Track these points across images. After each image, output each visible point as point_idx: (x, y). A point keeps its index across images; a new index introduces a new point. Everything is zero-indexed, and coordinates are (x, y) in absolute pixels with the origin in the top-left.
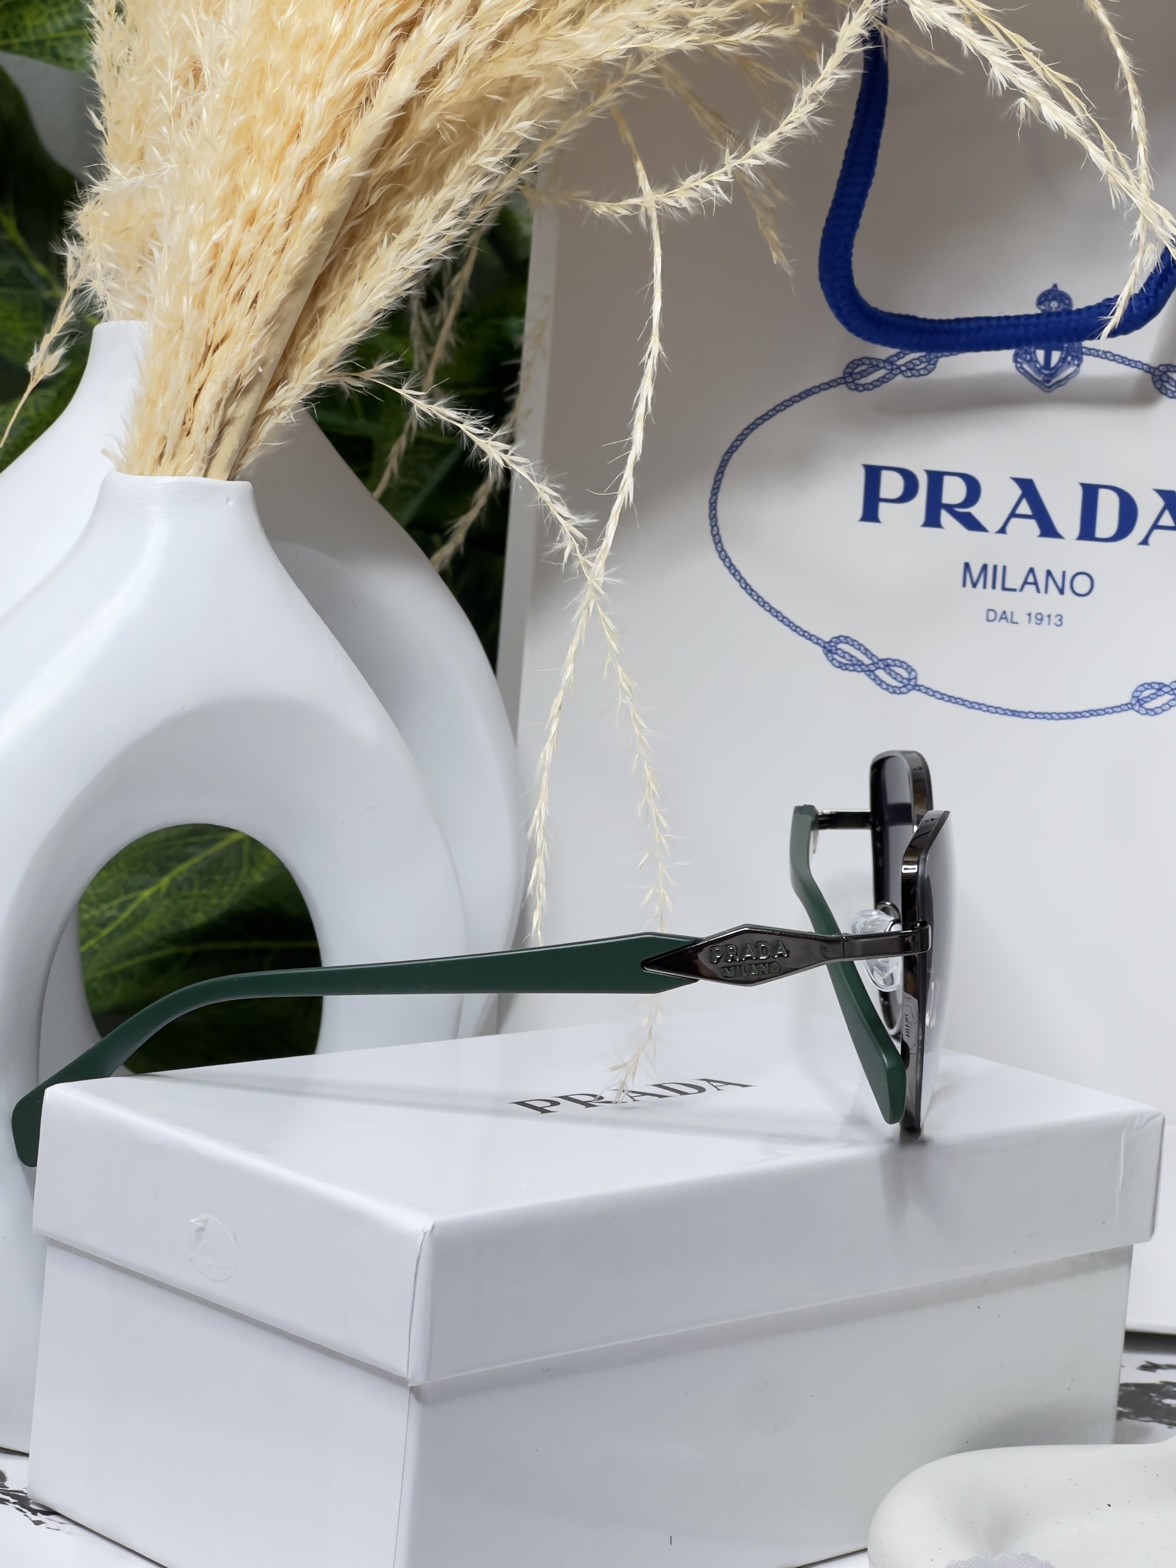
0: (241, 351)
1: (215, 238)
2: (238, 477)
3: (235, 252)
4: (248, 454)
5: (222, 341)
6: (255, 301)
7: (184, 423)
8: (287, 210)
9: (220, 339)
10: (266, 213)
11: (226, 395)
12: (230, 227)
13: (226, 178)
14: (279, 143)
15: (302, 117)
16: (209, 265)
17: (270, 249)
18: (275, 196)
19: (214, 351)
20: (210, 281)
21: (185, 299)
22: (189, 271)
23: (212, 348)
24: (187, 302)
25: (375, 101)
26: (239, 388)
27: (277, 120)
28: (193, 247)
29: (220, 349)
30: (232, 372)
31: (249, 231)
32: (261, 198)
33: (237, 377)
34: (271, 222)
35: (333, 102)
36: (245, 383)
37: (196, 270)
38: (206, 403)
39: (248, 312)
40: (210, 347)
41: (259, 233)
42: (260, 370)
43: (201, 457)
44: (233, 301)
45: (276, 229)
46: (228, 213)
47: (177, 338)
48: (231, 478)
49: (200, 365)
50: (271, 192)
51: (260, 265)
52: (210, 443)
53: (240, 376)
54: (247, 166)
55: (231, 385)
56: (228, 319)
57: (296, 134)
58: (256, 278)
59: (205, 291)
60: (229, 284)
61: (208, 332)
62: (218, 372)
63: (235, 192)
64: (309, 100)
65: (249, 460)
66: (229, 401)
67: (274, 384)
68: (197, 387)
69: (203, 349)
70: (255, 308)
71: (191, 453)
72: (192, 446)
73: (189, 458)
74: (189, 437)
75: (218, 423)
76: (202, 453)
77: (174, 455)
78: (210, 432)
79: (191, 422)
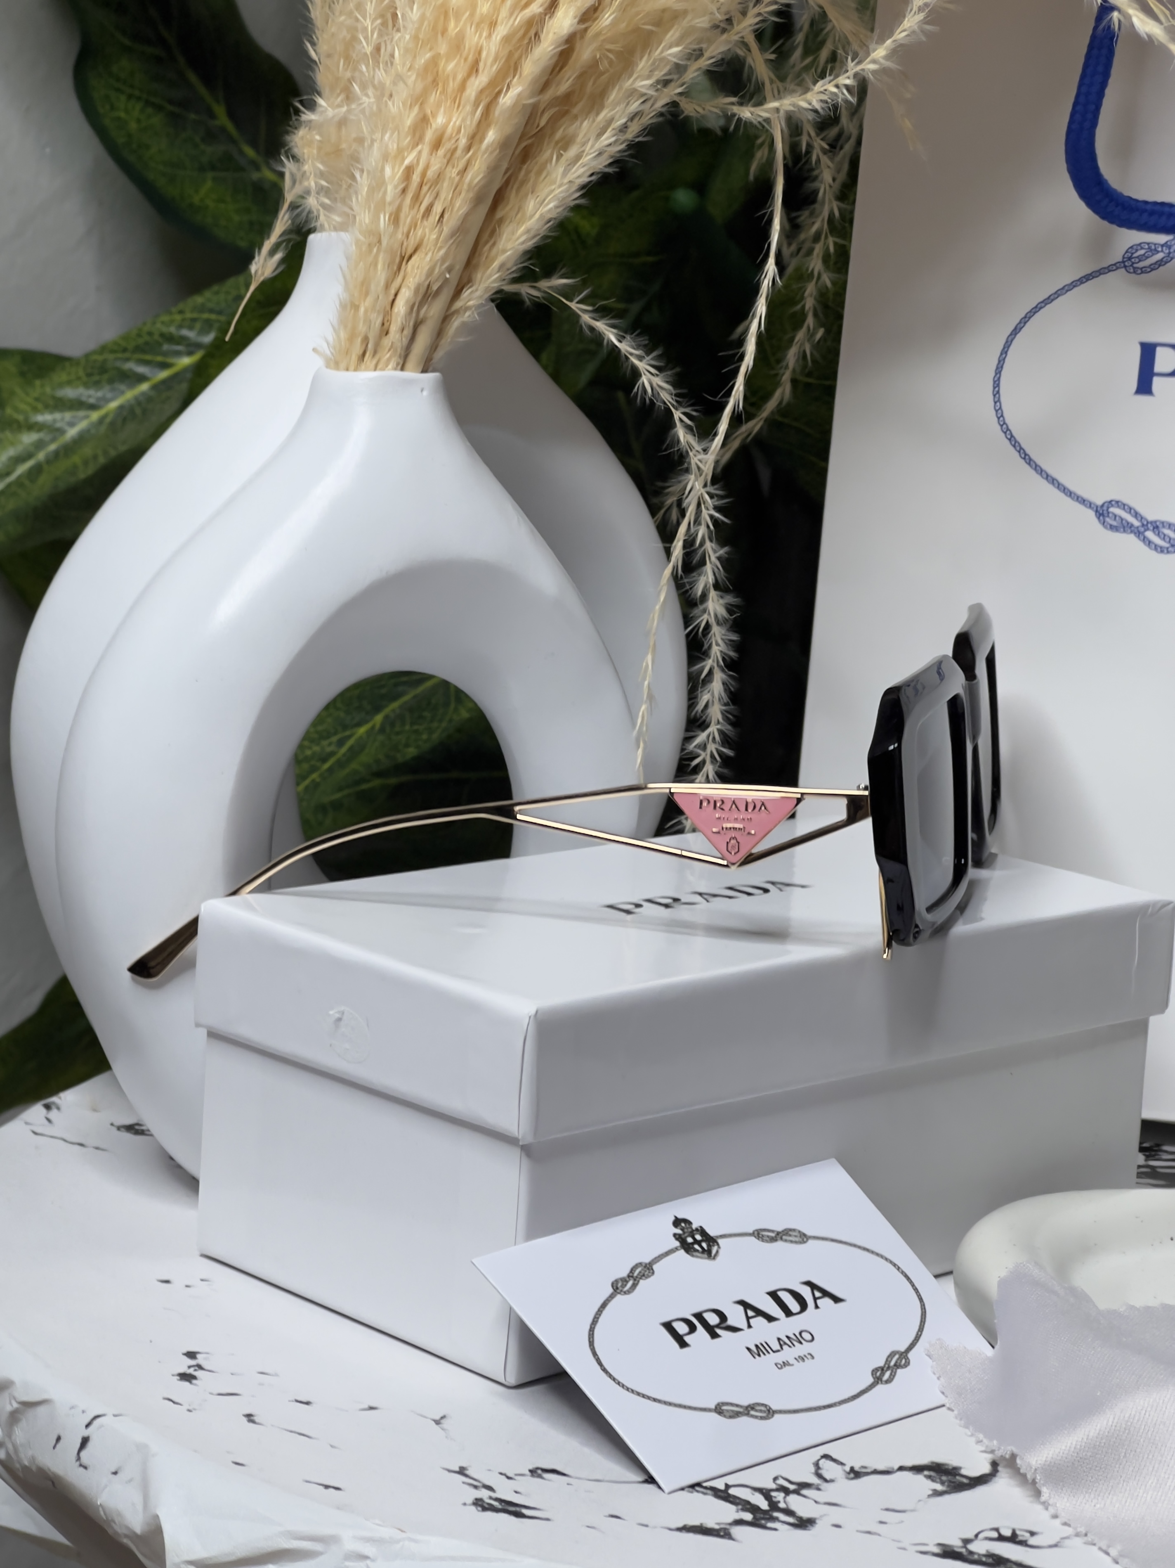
0: (431, 260)
1: (407, 162)
2: (431, 369)
3: (424, 174)
4: (439, 348)
5: (415, 251)
6: (442, 216)
7: (383, 324)
8: (468, 136)
9: (413, 249)
10: (450, 139)
11: (419, 298)
12: (420, 152)
13: (416, 109)
14: (460, 77)
15: (480, 53)
16: (402, 186)
17: (454, 170)
18: (458, 123)
19: (408, 261)
20: (403, 200)
21: (382, 216)
22: (385, 192)
23: (405, 258)
24: (383, 220)
25: (542, 37)
26: (429, 291)
27: (458, 57)
28: (388, 171)
29: (414, 258)
30: (423, 278)
31: (436, 154)
32: (445, 126)
33: (427, 283)
34: (454, 146)
35: (507, 39)
36: (435, 288)
37: (391, 191)
38: (401, 307)
39: (436, 226)
40: (404, 257)
41: (445, 156)
42: (448, 276)
43: (398, 353)
44: (423, 217)
45: (459, 152)
46: (418, 140)
47: (375, 250)
48: (424, 371)
49: (395, 273)
50: (454, 119)
51: (445, 184)
52: (405, 341)
53: (430, 282)
54: (433, 98)
55: (422, 290)
56: (420, 232)
57: (474, 69)
58: (443, 196)
59: (399, 209)
60: (420, 201)
61: (402, 244)
62: (411, 279)
63: (424, 121)
64: (486, 38)
65: (439, 354)
66: (421, 304)
67: (459, 288)
68: (393, 292)
69: (398, 260)
70: (442, 222)
71: (389, 350)
72: (390, 344)
73: (388, 355)
74: (388, 336)
75: (412, 324)
76: (399, 350)
77: (375, 352)
78: (405, 332)
79: (389, 323)
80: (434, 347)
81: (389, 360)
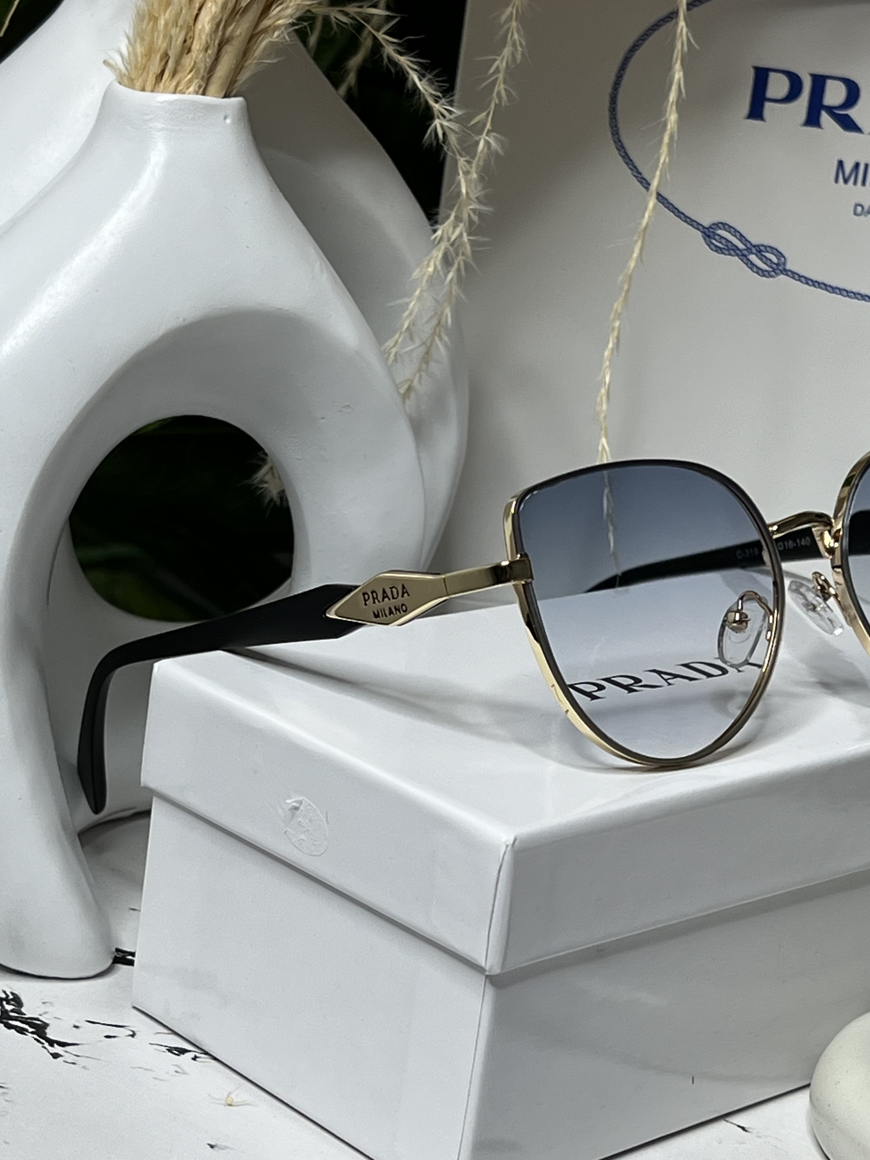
2: (233, 94)
4: (244, 70)
7: (185, 41)
11: (226, 15)
26: (237, 8)
38: (205, 23)
43: (201, 75)
48: (226, 96)
52: (209, 61)
55: (229, 6)
65: (244, 76)
66: (228, 22)
67: (268, 5)
68: (198, 6)
71: (191, 71)
72: (192, 63)
73: (190, 76)
74: (190, 55)
75: (217, 42)
76: (202, 71)
77: (174, 73)
78: (209, 52)
79: (192, 39)
80: (238, 68)
81: (190, 81)
